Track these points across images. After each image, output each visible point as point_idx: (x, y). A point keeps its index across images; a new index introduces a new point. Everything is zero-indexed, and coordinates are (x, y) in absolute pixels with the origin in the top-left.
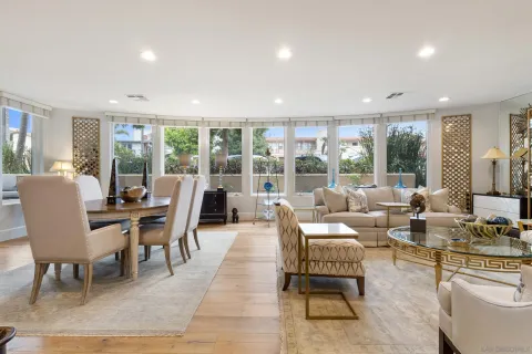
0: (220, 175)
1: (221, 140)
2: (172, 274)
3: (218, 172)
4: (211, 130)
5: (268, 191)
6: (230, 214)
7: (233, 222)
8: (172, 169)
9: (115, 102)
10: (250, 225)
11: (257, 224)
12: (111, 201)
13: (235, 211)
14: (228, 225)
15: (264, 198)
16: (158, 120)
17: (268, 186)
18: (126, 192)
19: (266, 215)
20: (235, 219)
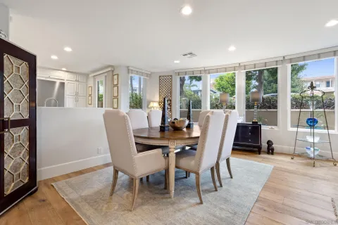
0: (255, 110)
1: (257, 84)
2: (201, 203)
3: (253, 107)
4: (247, 73)
5: (312, 126)
6: (264, 145)
7: (268, 153)
8: (217, 105)
9: (178, 62)
10: (288, 159)
11: (297, 160)
12: (162, 129)
13: (270, 143)
14: (262, 155)
15: (306, 134)
16: (205, 70)
17: (312, 123)
18: (174, 123)
19: (308, 152)
20: (270, 150)
